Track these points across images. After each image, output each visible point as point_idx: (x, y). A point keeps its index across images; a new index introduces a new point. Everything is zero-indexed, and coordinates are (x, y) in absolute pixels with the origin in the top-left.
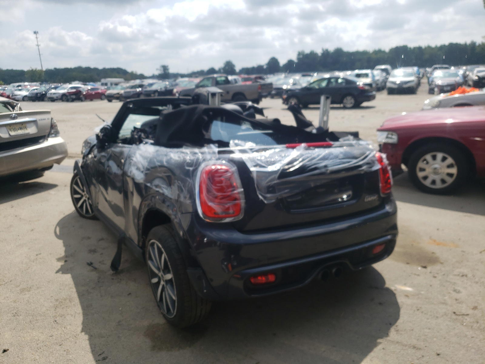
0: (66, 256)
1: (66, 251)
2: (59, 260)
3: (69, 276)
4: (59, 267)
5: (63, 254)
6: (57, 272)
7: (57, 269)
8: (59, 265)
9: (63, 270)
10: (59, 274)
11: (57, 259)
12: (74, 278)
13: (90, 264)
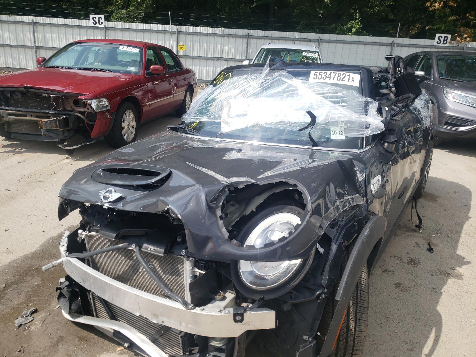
0: (448, 275)
1: (445, 282)
2: (459, 277)
3: (459, 252)
4: (464, 267)
5: (451, 281)
6: (469, 263)
7: (468, 266)
8: (462, 270)
9: (462, 261)
10: (468, 259)
11: (462, 279)
12: (455, 248)
13: (431, 250)
